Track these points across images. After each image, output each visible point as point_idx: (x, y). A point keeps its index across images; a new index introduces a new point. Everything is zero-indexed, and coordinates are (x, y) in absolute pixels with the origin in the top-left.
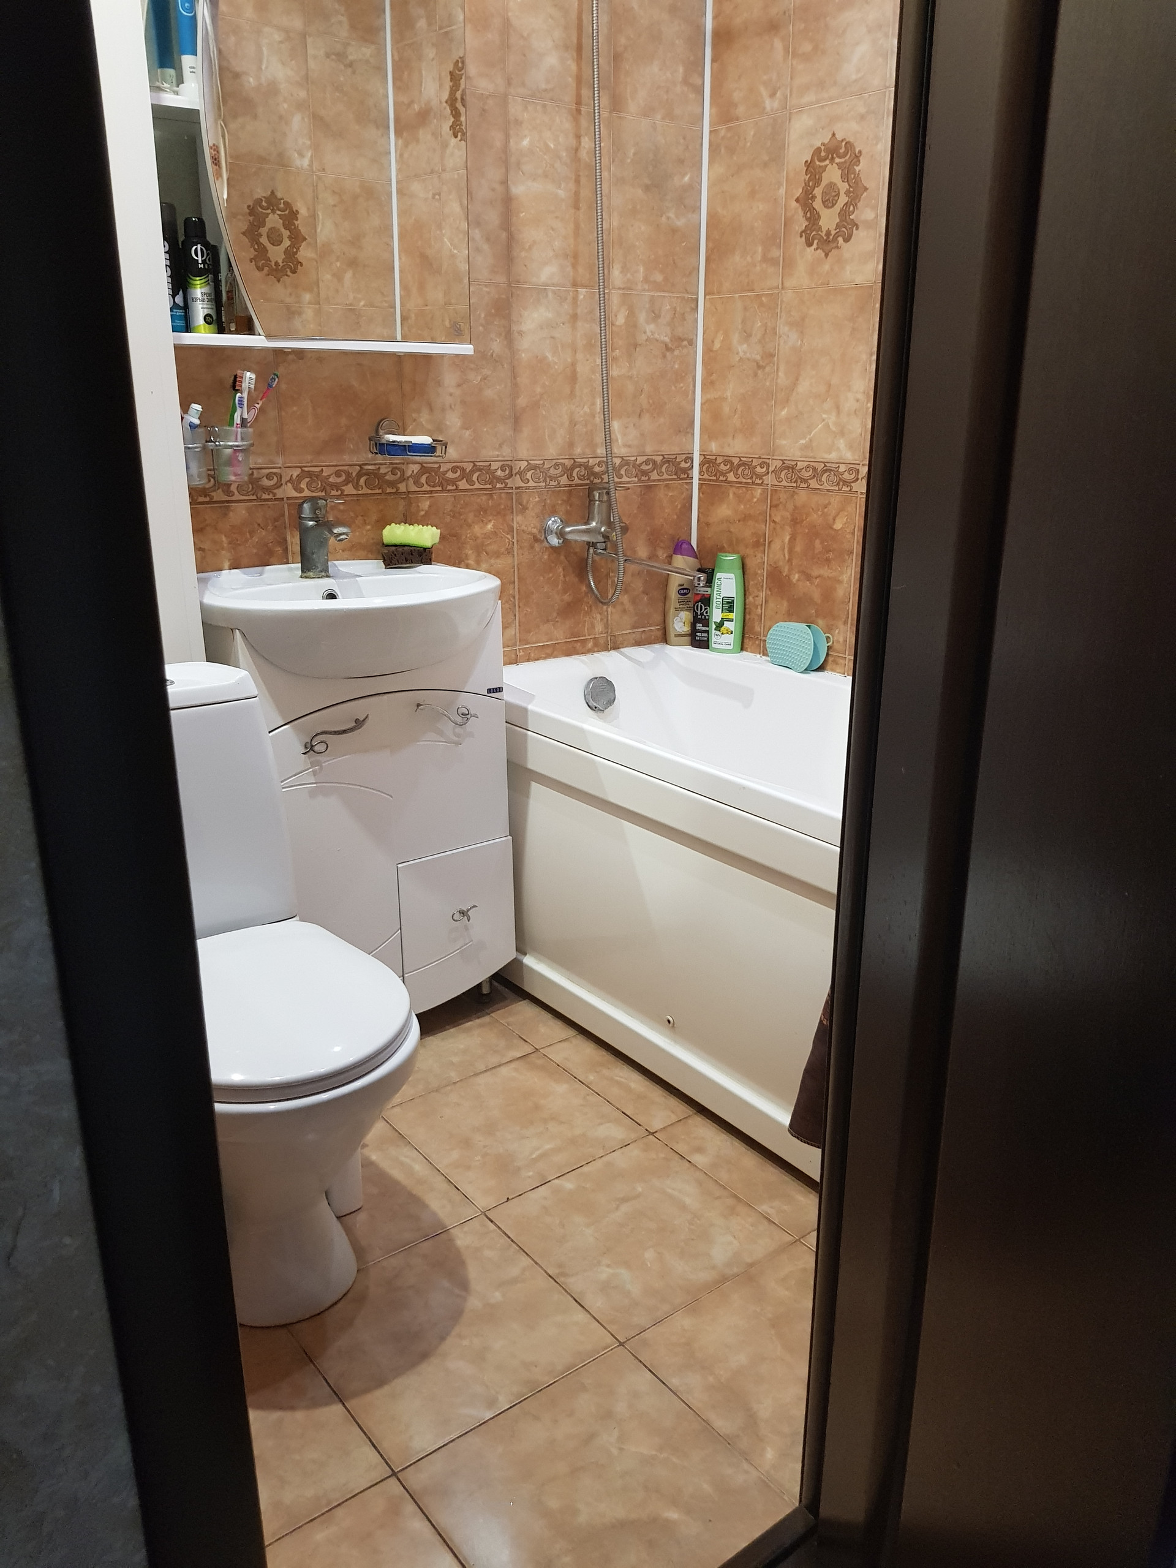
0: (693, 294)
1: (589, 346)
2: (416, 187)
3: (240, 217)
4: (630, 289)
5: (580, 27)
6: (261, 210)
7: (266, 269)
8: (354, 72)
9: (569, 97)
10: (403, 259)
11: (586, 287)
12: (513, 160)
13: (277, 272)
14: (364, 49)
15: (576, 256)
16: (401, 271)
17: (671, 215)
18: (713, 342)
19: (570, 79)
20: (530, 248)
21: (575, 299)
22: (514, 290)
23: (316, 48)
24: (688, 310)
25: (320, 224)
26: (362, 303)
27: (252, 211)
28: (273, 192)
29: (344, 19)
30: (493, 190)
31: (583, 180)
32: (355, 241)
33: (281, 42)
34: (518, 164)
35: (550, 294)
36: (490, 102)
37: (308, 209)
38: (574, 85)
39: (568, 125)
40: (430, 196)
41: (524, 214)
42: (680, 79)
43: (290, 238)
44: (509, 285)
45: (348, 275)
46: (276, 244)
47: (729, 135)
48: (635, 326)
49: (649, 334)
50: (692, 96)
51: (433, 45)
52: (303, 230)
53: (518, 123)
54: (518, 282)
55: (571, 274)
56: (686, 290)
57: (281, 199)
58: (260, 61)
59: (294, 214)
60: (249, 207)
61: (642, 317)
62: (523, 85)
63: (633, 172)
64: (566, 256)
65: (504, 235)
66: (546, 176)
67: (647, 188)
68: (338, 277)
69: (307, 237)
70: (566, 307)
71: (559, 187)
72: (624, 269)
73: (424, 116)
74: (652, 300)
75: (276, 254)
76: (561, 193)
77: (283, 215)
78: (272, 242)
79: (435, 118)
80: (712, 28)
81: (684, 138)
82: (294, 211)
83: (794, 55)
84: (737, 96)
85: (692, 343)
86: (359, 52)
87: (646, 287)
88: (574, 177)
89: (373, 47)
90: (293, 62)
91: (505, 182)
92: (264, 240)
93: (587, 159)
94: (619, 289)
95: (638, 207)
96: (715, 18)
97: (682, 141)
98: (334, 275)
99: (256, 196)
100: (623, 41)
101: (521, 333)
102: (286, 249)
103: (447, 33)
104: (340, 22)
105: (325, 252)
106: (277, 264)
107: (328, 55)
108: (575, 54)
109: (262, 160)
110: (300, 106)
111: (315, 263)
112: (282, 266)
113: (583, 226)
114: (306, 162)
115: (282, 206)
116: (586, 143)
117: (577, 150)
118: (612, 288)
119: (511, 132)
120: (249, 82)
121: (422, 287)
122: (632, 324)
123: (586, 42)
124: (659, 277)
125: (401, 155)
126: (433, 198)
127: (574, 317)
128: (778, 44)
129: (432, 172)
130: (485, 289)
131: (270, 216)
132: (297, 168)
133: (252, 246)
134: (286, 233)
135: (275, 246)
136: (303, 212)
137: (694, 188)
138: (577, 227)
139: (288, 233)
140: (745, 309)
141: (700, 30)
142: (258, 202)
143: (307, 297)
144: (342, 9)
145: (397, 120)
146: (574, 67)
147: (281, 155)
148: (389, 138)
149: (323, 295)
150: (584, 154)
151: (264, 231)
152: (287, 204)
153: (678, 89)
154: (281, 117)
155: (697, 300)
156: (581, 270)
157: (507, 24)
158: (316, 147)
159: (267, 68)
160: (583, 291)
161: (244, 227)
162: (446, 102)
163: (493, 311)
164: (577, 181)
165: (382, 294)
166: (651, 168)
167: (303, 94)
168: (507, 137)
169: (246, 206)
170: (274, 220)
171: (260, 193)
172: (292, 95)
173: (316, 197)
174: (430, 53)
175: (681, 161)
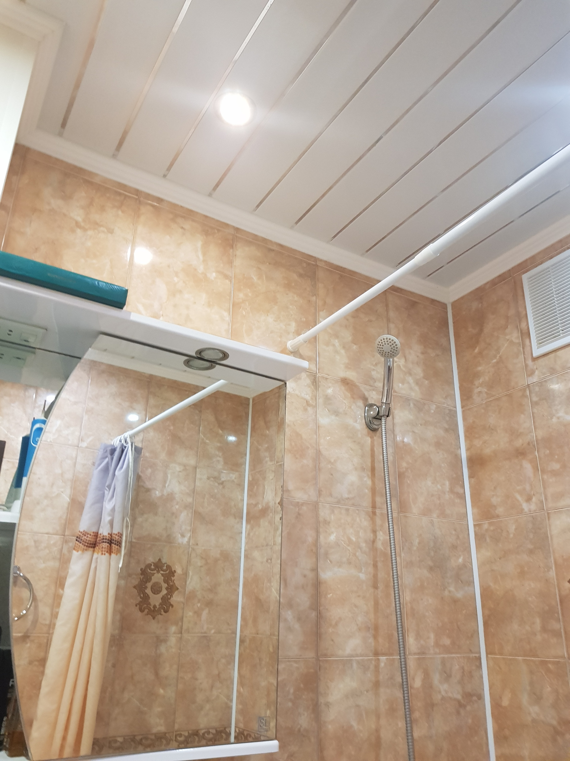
0: (476, 653)
1: (392, 710)
2: (256, 554)
3: (134, 576)
4: (424, 653)
5: (373, 456)
6: (149, 571)
7: (146, 611)
8: (224, 487)
9: (366, 503)
10: (245, 600)
11: (384, 654)
12: (322, 551)
13: (153, 613)
14: (231, 475)
15: (376, 628)
16: (243, 608)
17: (452, 589)
18: (501, 698)
19: (366, 491)
20: (336, 624)
21: (377, 667)
22: (321, 663)
23: (202, 475)
24: (474, 668)
25: (189, 579)
26: (213, 631)
27: (143, 572)
28: (160, 560)
29: (221, 459)
30: (305, 576)
31: (380, 565)
32: (213, 589)
33: (180, 472)
34: (326, 554)
35: (355, 665)
36: (304, 508)
37: (183, 569)
38: (370, 494)
39: (366, 523)
40: (265, 559)
41: (331, 595)
42: (448, 490)
43: (167, 589)
44: (317, 659)
45: (205, 614)
46: (156, 593)
47: (492, 528)
48: (431, 687)
49: (443, 693)
50: (457, 501)
51: (272, 471)
52: (177, 583)
53: (327, 523)
54: (326, 655)
55: (373, 644)
56: (471, 651)
57: (165, 564)
58: (165, 482)
59: (172, 573)
60: (141, 569)
61: (436, 678)
62: (331, 495)
63: (419, 557)
64: (368, 629)
65: (314, 614)
66: (350, 563)
67: (431, 569)
68: (198, 614)
69: (179, 587)
70: (369, 675)
71: (360, 571)
72: (418, 636)
73: (264, 512)
74: (443, 662)
75: (155, 600)
76: (362, 576)
77: (164, 574)
78: (153, 592)
79: (271, 513)
80: (466, 455)
81: (455, 530)
82: (173, 571)
83: (543, 471)
84: (495, 501)
85: (480, 697)
86: (227, 476)
87: (437, 650)
88: (372, 563)
89: (237, 473)
90: (186, 482)
91: (315, 570)
92: (148, 591)
93: (382, 549)
94: (415, 654)
95: (426, 584)
96: (468, 449)
97: (454, 532)
98: (195, 612)
99: (148, 562)
100: (404, 465)
101: (327, 705)
102: (163, 596)
103: (281, 465)
104: (218, 461)
105: (191, 597)
106: (155, 607)
107: (208, 478)
108: (370, 473)
109: (156, 539)
110: (187, 507)
111: (182, 605)
112: (159, 608)
113: (381, 602)
114: (185, 540)
115: (165, 568)
116: (382, 536)
117: (374, 542)
118: (409, 654)
119: (321, 530)
120: (156, 494)
121: (255, 620)
122: (428, 685)
123: (379, 466)
124: (447, 641)
125: (249, 534)
126: (267, 561)
127: (377, 685)
128: (528, 467)
129: (267, 545)
130: (295, 665)
131: (155, 575)
132: (179, 544)
133: (139, 595)
134: (165, 585)
135: (156, 594)
136: (179, 571)
137: (467, 567)
138: (376, 604)
139: (166, 585)
140: (531, 672)
141: (457, 458)
142: (149, 566)
143: (173, 629)
144: (221, 454)
145: (248, 513)
146: (369, 482)
147: (169, 536)
148: (242, 524)
149: (185, 627)
150: (379, 545)
151: (149, 585)
152: (169, 567)
153: (447, 496)
154: (173, 514)
155: (480, 658)
156: (380, 640)
157: (319, 453)
158: (194, 531)
159: (168, 485)
160: (383, 658)
161: (136, 582)
162: (279, 503)
163: (302, 686)
164: (375, 566)
165: (228, 624)
166: (432, 554)
167: (190, 500)
168: (318, 532)
169: (139, 569)
170: (158, 577)
171: (151, 559)
172: (182, 500)
173: (189, 562)
174: (270, 476)
175: (454, 547)
